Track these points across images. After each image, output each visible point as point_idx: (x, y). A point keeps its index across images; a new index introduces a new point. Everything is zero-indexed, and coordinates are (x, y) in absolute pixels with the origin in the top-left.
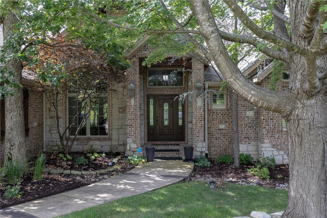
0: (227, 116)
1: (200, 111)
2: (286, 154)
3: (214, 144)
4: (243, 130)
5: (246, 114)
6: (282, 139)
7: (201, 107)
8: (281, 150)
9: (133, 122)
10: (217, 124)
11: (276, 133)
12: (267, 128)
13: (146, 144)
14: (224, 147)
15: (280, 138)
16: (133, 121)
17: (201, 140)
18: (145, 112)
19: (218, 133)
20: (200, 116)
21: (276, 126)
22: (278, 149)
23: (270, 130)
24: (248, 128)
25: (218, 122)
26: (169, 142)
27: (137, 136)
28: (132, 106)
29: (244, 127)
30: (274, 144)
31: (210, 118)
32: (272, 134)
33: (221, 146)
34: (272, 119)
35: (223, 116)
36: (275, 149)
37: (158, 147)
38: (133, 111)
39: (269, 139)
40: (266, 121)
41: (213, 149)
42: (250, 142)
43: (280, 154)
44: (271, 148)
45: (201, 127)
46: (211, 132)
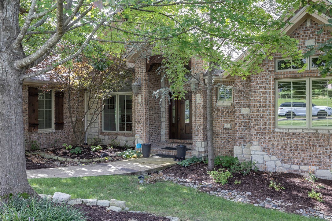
0: (233, 113)
1: (200, 108)
2: (279, 160)
3: (219, 145)
4: (238, 129)
5: (240, 112)
6: (274, 141)
7: (200, 104)
8: (273, 154)
9: (140, 119)
10: (223, 123)
11: (266, 134)
12: (256, 128)
13: (167, 142)
14: (230, 148)
15: (271, 140)
16: (140, 117)
17: (200, 139)
18: (167, 109)
19: (223, 133)
20: (199, 113)
21: (267, 126)
22: (270, 154)
23: (260, 130)
24: (243, 127)
25: (224, 120)
26: (188, 141)
27: (143, 132)
28: (139, 103)
29: (239, 127)
30: (264, 147)
31: (215, 116)
32: (262, 136)
33: (227, 147)
34: (263, 118)
35: (228, 114)
36: (266, 153)
37: (173, 145)
38: (140, 109)
39: (258, 141)
40: (255, 120)
41: (218, 150)
42: (245, 144)
43: (272, 159)
44: (261, 151)
45: (200, 125)
46: (216, 131)
